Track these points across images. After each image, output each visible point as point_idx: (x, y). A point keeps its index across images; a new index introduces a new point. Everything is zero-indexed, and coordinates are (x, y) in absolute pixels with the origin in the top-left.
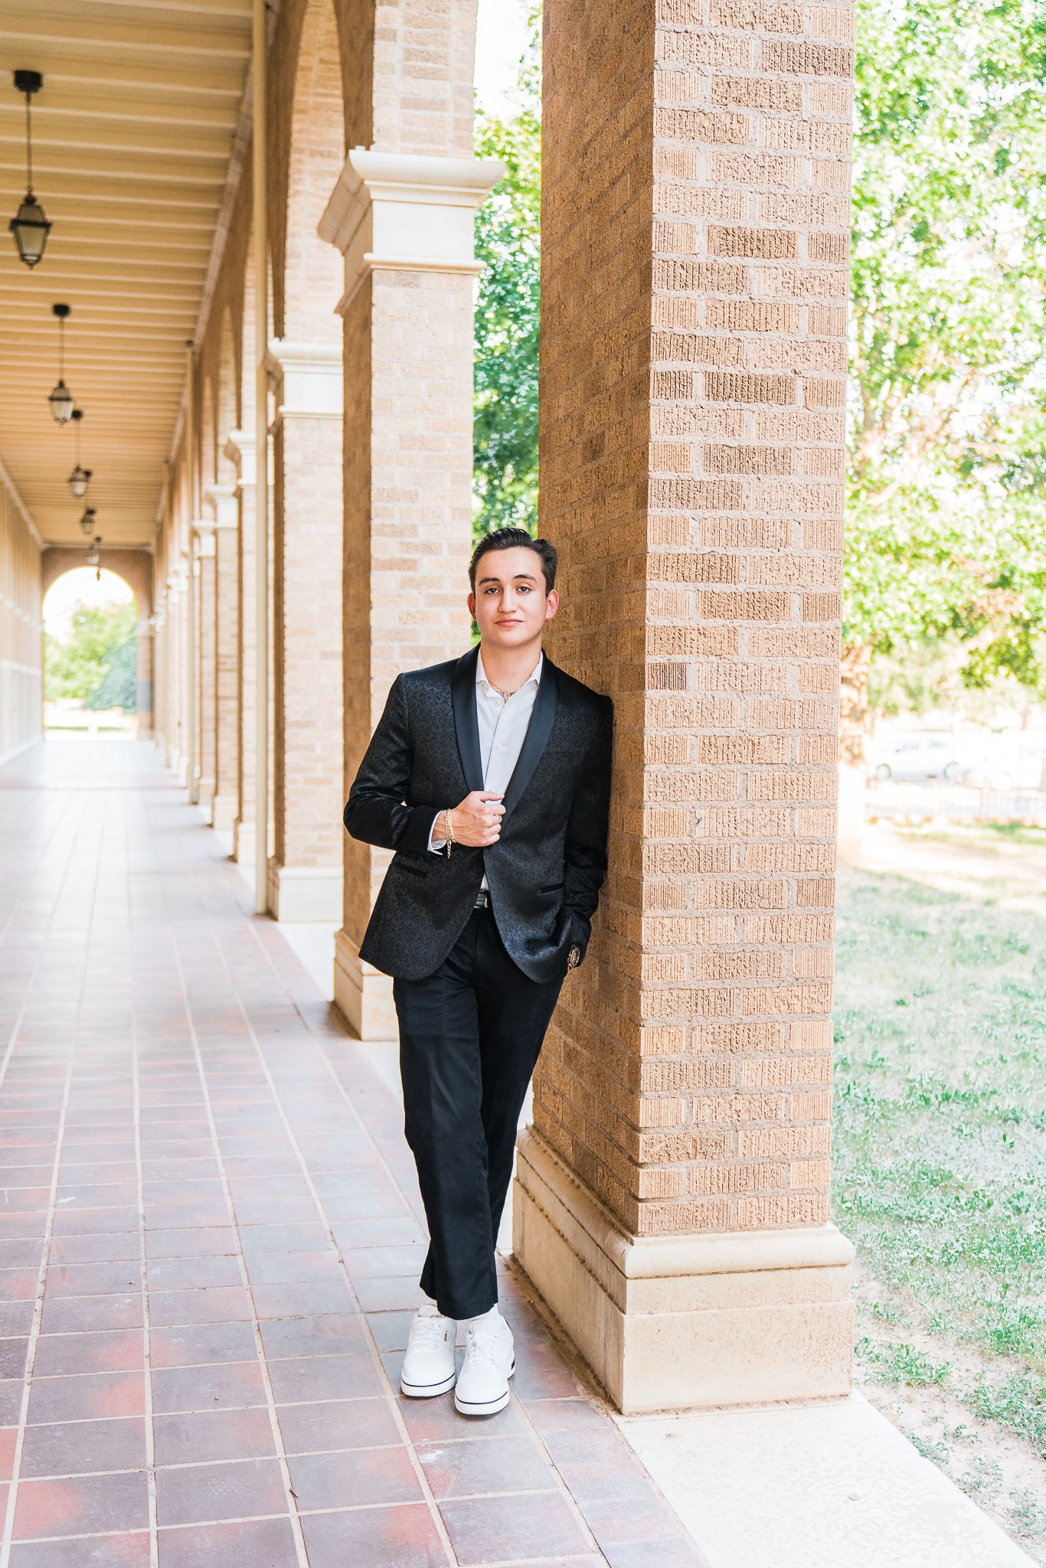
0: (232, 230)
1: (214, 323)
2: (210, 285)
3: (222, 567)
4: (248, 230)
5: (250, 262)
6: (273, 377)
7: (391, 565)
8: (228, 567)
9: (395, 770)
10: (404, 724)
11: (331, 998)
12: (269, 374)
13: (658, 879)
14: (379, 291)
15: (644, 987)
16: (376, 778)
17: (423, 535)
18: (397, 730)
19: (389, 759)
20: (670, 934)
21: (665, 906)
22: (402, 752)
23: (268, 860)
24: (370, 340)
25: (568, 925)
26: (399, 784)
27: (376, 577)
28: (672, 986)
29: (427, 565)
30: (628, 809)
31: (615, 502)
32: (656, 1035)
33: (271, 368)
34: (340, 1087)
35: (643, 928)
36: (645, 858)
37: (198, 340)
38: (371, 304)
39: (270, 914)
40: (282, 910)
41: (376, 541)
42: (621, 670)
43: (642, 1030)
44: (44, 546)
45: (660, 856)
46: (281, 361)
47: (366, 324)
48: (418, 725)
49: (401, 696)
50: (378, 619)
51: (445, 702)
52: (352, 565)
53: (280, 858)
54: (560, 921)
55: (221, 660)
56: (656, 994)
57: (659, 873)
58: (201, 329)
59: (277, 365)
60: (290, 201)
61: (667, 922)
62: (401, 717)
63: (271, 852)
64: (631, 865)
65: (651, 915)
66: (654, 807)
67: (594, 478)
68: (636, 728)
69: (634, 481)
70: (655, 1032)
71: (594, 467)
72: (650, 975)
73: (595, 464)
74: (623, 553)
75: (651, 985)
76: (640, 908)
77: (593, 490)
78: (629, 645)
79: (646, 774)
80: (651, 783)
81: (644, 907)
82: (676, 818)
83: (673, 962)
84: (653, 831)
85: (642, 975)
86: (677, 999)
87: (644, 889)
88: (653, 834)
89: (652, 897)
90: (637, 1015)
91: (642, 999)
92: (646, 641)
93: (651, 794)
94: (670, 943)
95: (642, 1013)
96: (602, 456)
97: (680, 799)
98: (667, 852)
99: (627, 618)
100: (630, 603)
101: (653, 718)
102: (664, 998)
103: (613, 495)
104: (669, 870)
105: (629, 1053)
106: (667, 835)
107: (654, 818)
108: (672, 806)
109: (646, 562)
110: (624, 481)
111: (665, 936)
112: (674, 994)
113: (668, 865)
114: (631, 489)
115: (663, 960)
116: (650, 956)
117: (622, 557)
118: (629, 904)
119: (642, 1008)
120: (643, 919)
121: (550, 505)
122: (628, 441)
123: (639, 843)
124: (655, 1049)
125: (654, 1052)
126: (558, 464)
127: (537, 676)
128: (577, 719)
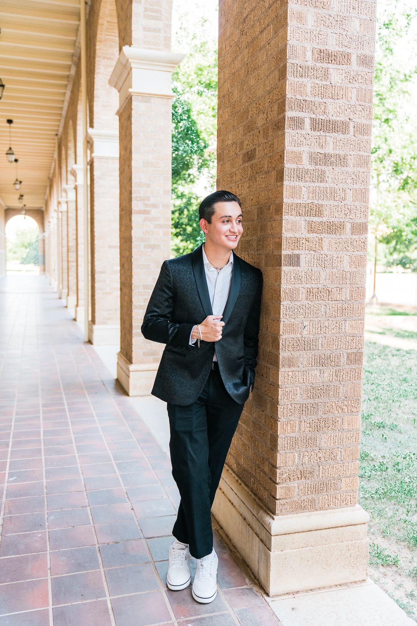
0: (72, 92)
1: (66, 127)
2: (64, 113)
3: (70, 215)
4: (78, 90)
5: (79, 102)
6: (89, 143)
7: (140, 212)
8: (72, 214)
9: (167, 306)
10: (171, 284)
11: (116, 378)
12: (88, 142)
13: (286, 354)
14: (134, 104)
15: (280, 403)
16: (158, 310)
17: (152, 200)
18: (167, 287)
19: (164, 301)
20: (292, 379)
21: (289, 366)
22: (170, 298)
23: (89, 322)
24: (131, 123)
26: (169, 313)
27: (134, 217)
28: (292, 402)
29: (154, 212)
30: (270, 321)
31: (263, 179)
32: (285, 425)
33: (88, 140)
34: (123, 418)
35: (280, 377)
36: (281, 344)
37: (59, 134)
38: (131, 109)
39: (90, 342)
40: (95, 341)
41: (134, 203)
42: (266, 256)
43: (279, 423)
44: (6, 208)
45: (287, 343)
46: (92, 137)
47: (129, 117)
48: (178, 285)
49: (168, 271)
50: (135, 233)
51: (190, 273)
52: (123, 212)
53: (93, 321)
55: (70, 248)
56: (285, 406)
57: (287, 351)
58: (61, 130)
59: (91, 138)
60: (96, 76)
61: (290, 373)
62: (169, 281)
63: (90, 319)
64: (272, 347)
65: (283, 371)
66: (285, 321)
67: (250, 169)
68: (276, 284)
69: (274, 169)
70: (284, 424)
71: (250, 165)
72: (283, 398)
73: (250, 163)
74: (267, 203)
75: (283, 402)
76: (278, 367)
77: (249, 175)
78: (271, 245)
79: (281, 306)
80: (284, 310)
81: (280, 367)
82: (295, 326)
83: (293, 391)
84: (285, 332)
85: (279, 398)
86: (294, 408)
87: (280, 359)
88: (284, 333)
89: (284, 362)
90: (276, 416)
91: (279, 409)
92: (283, 243)
93: (284, 315)
94: (291, 383)
95: (279, 416)
96: (255, 159)
97: (296, 317)
98: (291, 341)
99: (270, 233)
100: (272, 226)
101: (285, 280)
102: (288, 408)
103: (261, 177)
104: (291, 350)
105: (271, 432)
106: (291, 334)
107: (285, 326)
108: (293, 320)
109: (282, 207)
110: (268, 170)
111: (289, 380)
112: (293, 406)
113: (291, 348)
114: (273, 173)
115: (289, 391)
116: (283, 389)
117: (267, 205)
118: (271, 364)
119: (279, 413)
120: (280, 372)
121: (223, 183)
122: (271, 151)
123: (277, 337)
124: (284, 431)
125: (284, 433)
126: (228, 165)
127: (232, 260)
128: (250, 279)
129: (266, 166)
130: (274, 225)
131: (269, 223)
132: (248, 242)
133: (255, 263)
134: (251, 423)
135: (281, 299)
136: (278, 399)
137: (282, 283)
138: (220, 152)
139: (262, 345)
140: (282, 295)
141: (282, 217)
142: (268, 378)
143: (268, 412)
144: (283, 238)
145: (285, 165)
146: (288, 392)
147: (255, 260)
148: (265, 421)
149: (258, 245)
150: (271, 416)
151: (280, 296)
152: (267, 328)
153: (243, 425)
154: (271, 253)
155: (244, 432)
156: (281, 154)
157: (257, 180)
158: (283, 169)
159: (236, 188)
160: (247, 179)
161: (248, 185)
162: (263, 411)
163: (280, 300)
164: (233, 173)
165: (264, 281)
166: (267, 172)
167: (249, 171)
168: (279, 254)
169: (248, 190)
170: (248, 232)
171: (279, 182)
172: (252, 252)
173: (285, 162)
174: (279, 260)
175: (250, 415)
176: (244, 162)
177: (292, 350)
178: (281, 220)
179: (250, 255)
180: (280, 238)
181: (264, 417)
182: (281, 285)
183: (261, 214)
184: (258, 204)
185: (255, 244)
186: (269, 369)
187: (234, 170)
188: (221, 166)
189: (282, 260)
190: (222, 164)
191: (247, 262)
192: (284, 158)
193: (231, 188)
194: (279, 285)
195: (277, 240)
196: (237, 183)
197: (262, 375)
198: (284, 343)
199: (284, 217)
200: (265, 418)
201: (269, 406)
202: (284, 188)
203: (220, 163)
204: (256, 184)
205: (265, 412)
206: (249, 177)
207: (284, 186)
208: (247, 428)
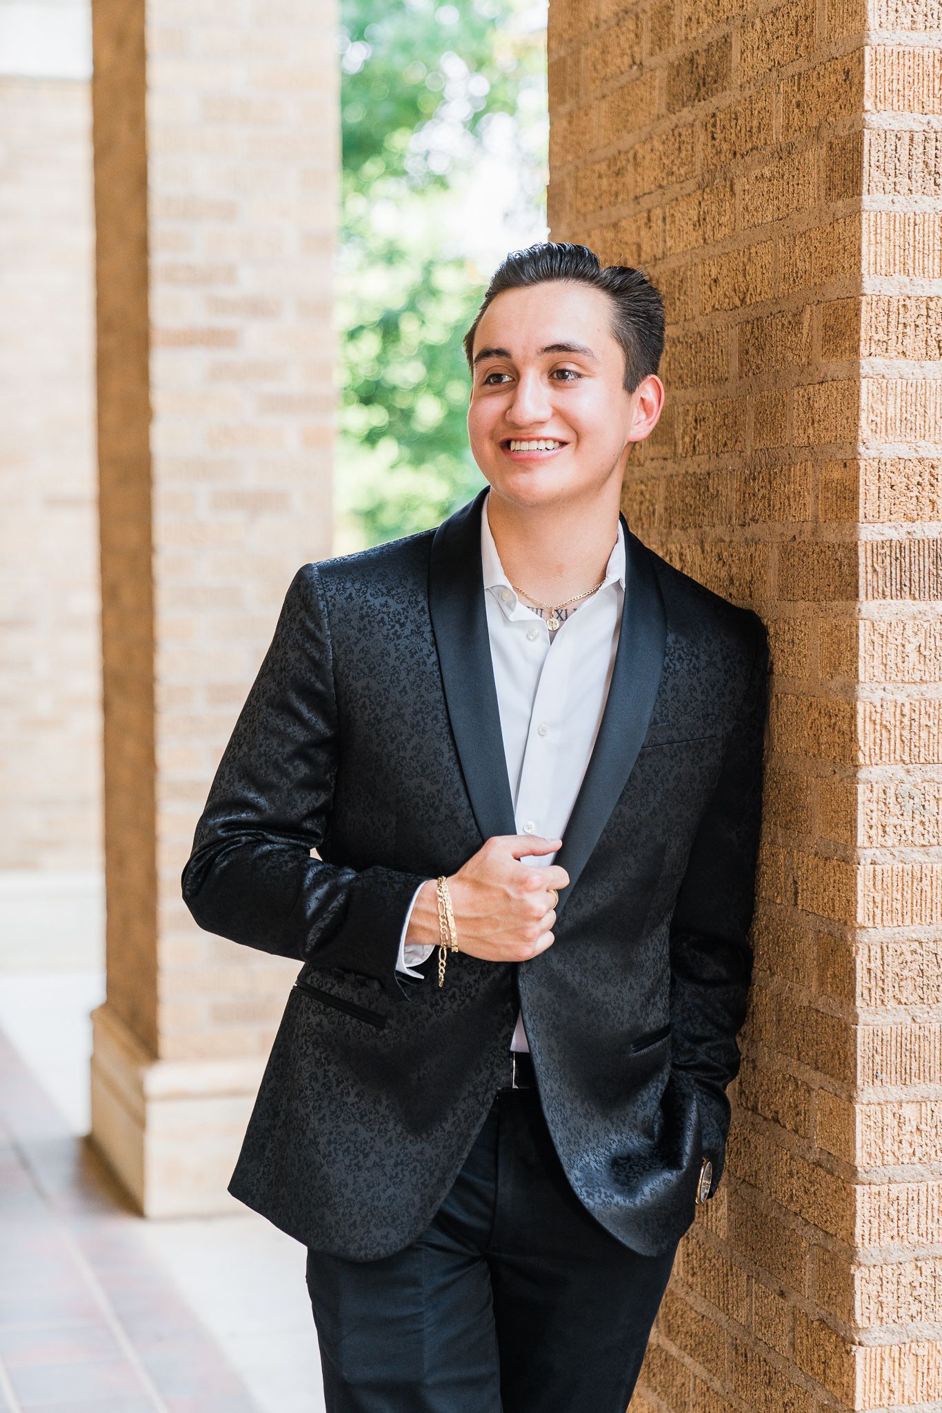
9: (307, 785)
10: (324, 682)
13: (890, 1019)
15: (861, 1256)
16: (262, 801)
18: (307, 693)
19: (290, 759)
20: (916, 1138)
21: (905, 1077)
22: (320, 743)
25: (693, 1116)
26: (313, 814)
28: (921, 1252)
30: (812, 861)
31: (765, 186)
32: (888, 1364)
35: (859, 1128)
36: (860, 973)
42: (786, 553)
43: (859, 1353)
45: (893, 967)
48: (359, 685)
49: (316, 617)
51: (418, 632)
54: (672, 1108)
56: (888, 1271)
57: (892, 1004)
61: (909, 1111)
62: (317, 666)
64: (822, 983)
65: (874, 1099)
66: (880, 859)
67: (702, 138)
68: (832, 684)
69: (818, 137)
70: (886, 1357)
71: (702, 115)
72: (875, 1231)
73: (703, 109)
74: (787, 297)
75: (875, 1253)
76: (849, 1081)
77: (698, 166)
78: (809, 499)
79: (861, 788)
80: (874, 806)
81: (859, 1082)
82: (926, 882)
83: (923, 1199)
84: (878, 912)
85: (858, 1231)
86: (931, 1281)
87: (859, 1040)
88: (878, 920)
89: (878, 1058)
90: (845, 1318)
91: (857, 1282)
92: (862, 490)
93: (873, 832)
94: (915, 1160)
95: (858, 1317)
96: (724, 89)
97: (934, 841)
98: (909, 957)
99: (803, 440)
100: (811, 408)
101: (877, 662)
102: (904, 1281)
103: (757, 172)
104: (912, 999)
105: (821, 1395)
106: (908, 921)
107: (879, 883)
108: (918, 856)
109: (857, 315)
110: (790, 139)
111: (905, 1145)
112: (927, 1271)
113: (911, 988)
114: (810, 155)
115: (903, 1197)
116: (875, 1189)
117: (785, 306)
118: (817, 1069)
119: (857, 1304)
120: (858, 1107)
121: (579, 204)
122: (801, 50)
123: (843, 938)
124: (886, 1393)
125: (885, 1401)
126: (599, 118)
127: (618, 570)
128: (709, 664)
129: (778, 122)
130: (820, 404)
131: (797, 394)
132: (700, 483)
133: (732, 581)
134: (726, 1353)
135: (860, 755)
136: (852, 1234)
137: (861, 678)
138: (562, 53)
139: (773, 974)
140: (860, 736)
141: (855, 365)
142: (801, 1132)
143: (806, 1299)
144: (862, 464)
145: (867, 116)
146: (903, 1202)
147: (734, 570)
148: (793, 1344)
149: (746, 498)
150: (822, 1321)
151: (853, 739)
152: (796, 893)
153: (688, 1360)
154: (807, 536)
155: (693, 1396)
156: (849, 65)
157: (738, 188)
158: (859, 135)
159: (639, 228)
160: (691, 185)
161: (694, 214)
162: (782, 1294)
163: (854, 759)
164: (623, 157)
165: (778, 667)
166: (785, 152)
167: (699, 147)
168: (848, 540)
169: (694, 237)
170: (699, 437)
171: (839, 196)
172: (720, 530)
173: (868, 105)
174: (845, 569)
175: (721, 1315)
176: (676, 101)
177: (915, 998)
178: (854, 378)
179: (707, 548)
180: (850, 464)
181: (787, 1321)
182: (859, 687)
183: (760, 348)
184: (743, 301)
185: (730, 493)
186: (809, 1090)
187: (628, 140)
188: (565, 123)
189: (861, 569)
190: (570, 115)
191: (697, 578)
192: (861, 84)
193: (615, 225)
194: (849, 691)
195: (836, 475)
196: (646, 202)
197: (777, 1121)
198: (876, 965)
199: (866, 366)
200: (793, 1330)
201: (809, 1271)
202: (864, 226)
203: (564, 109)
204: (733, 206)
205: (794, 1298)
206: (698, 172)
207: (865, 215)
208: (705, 1375)
